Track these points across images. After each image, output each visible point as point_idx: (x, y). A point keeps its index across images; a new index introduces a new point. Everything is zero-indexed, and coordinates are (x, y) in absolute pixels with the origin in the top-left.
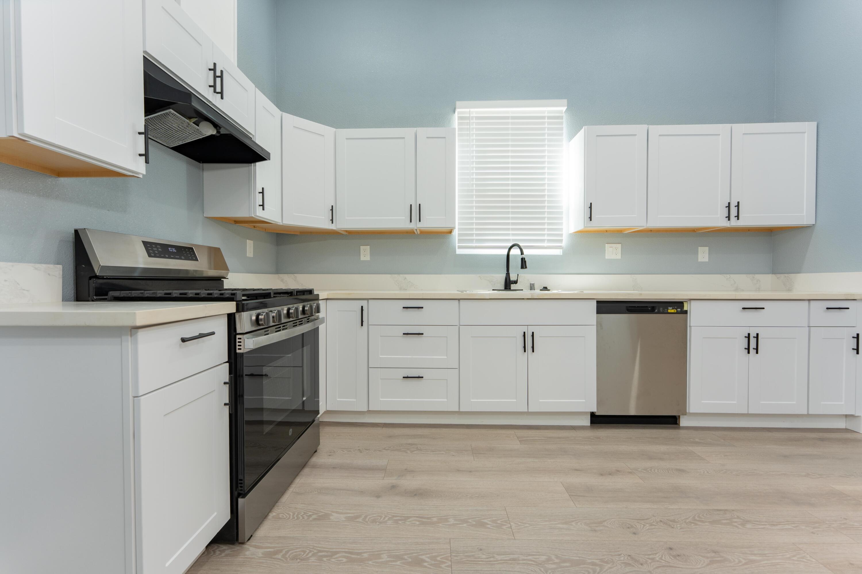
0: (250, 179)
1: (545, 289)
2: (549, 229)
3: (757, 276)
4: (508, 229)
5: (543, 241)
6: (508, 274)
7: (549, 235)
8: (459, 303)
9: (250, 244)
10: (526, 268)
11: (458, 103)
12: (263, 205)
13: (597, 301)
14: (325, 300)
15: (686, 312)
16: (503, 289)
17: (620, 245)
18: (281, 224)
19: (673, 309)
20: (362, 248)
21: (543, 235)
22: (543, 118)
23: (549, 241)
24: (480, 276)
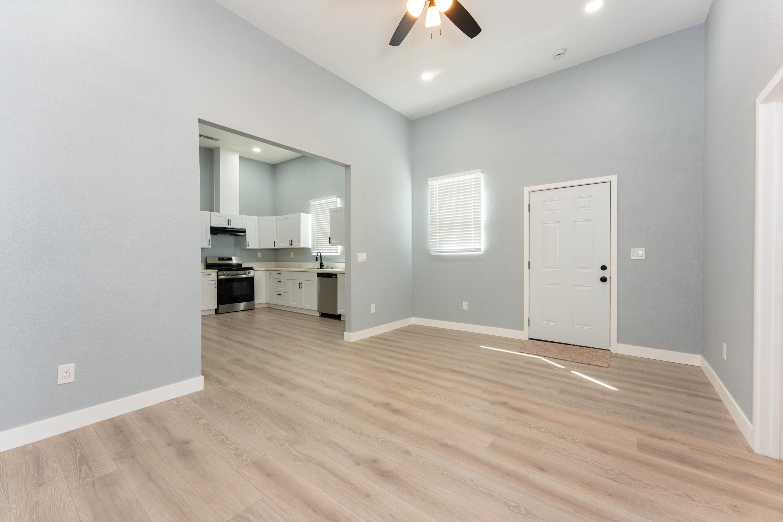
0: (245, 239)
4: (323, 246)
5: (332, 250)
6: (321, 263)
11: (310, 201)
12: (248, 245)
13: (317, 273)
15: (337, 277)
16: (320, 268)
19: (334, 276)
20: (291, 253)
23: (334, 250)
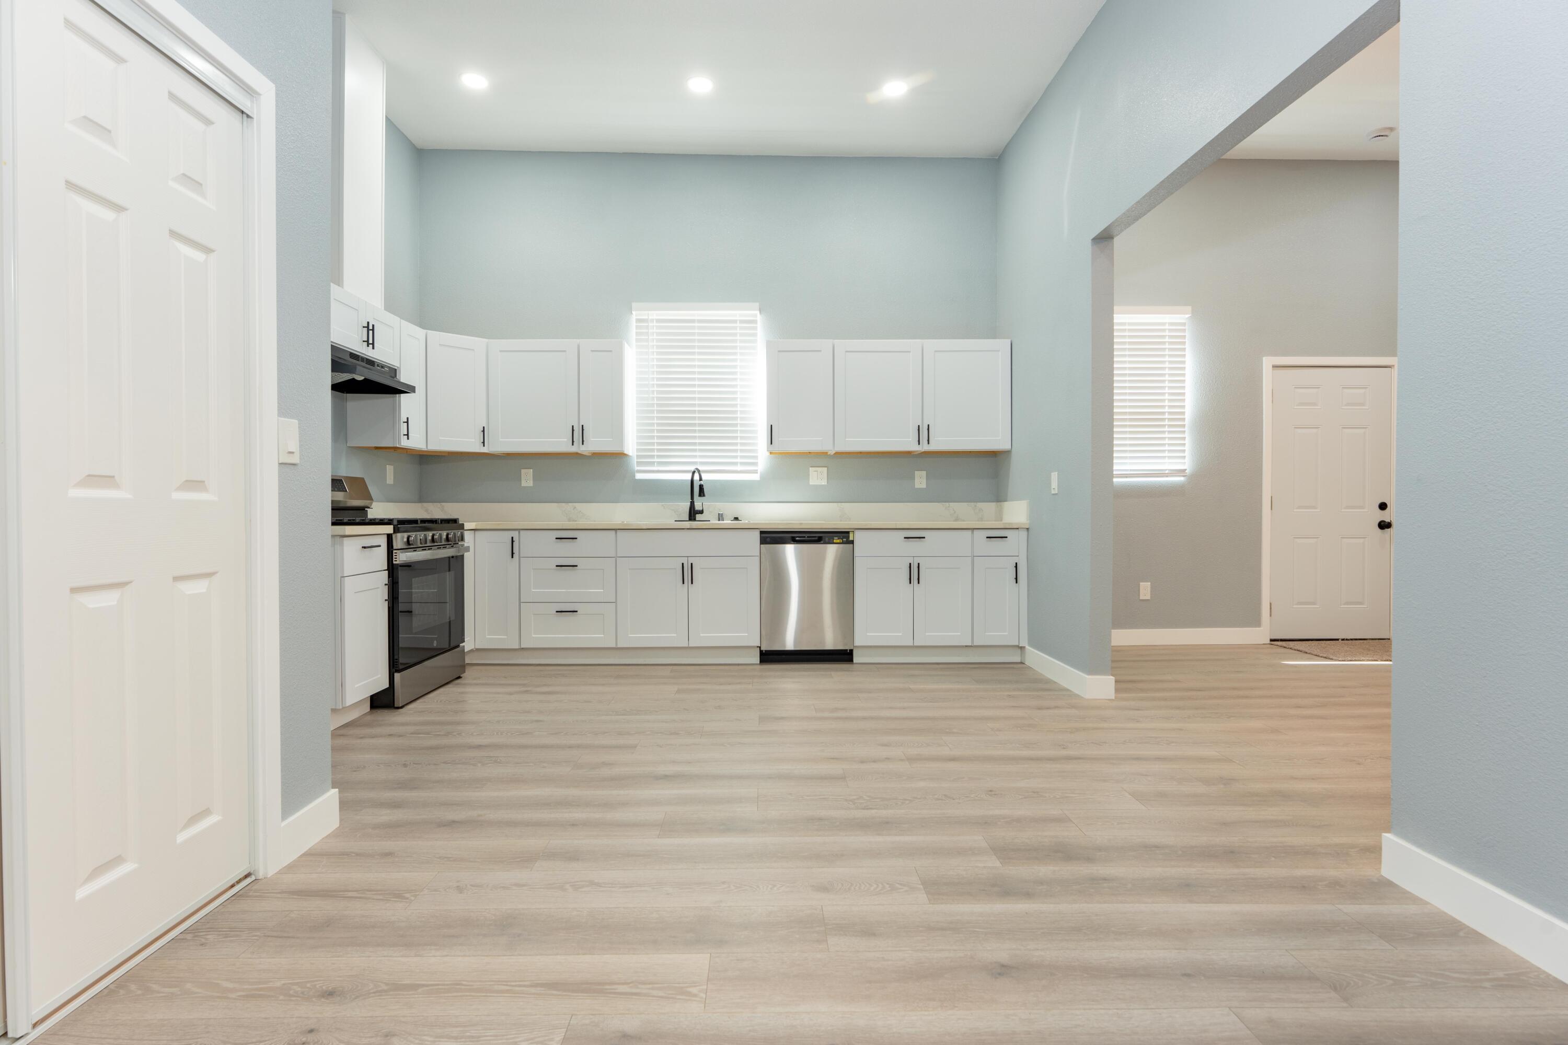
0: (395, 410)
1: (736, 519)
2: (742, 451)
3: (980, 505)
4: (695, 450)
5: (735, 464)
6: (692, 504)
7: (742, 457)
8: (616, 533)
9: (390, 469)
10: (704, 496)
11: (634, 305)
12: (408, 435)
13: (761, 531)
14: (473, 531)
15: (852, 542)
16: (688, 520)
17: (826, 468)
18: (426, 450)
19: (838, 539)
20: (523, 471)
21: (736, 457)
22: (735, 321)
23: (742, 464)
24: (662, 505)
